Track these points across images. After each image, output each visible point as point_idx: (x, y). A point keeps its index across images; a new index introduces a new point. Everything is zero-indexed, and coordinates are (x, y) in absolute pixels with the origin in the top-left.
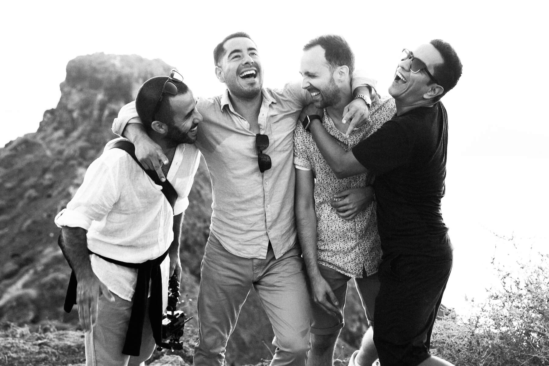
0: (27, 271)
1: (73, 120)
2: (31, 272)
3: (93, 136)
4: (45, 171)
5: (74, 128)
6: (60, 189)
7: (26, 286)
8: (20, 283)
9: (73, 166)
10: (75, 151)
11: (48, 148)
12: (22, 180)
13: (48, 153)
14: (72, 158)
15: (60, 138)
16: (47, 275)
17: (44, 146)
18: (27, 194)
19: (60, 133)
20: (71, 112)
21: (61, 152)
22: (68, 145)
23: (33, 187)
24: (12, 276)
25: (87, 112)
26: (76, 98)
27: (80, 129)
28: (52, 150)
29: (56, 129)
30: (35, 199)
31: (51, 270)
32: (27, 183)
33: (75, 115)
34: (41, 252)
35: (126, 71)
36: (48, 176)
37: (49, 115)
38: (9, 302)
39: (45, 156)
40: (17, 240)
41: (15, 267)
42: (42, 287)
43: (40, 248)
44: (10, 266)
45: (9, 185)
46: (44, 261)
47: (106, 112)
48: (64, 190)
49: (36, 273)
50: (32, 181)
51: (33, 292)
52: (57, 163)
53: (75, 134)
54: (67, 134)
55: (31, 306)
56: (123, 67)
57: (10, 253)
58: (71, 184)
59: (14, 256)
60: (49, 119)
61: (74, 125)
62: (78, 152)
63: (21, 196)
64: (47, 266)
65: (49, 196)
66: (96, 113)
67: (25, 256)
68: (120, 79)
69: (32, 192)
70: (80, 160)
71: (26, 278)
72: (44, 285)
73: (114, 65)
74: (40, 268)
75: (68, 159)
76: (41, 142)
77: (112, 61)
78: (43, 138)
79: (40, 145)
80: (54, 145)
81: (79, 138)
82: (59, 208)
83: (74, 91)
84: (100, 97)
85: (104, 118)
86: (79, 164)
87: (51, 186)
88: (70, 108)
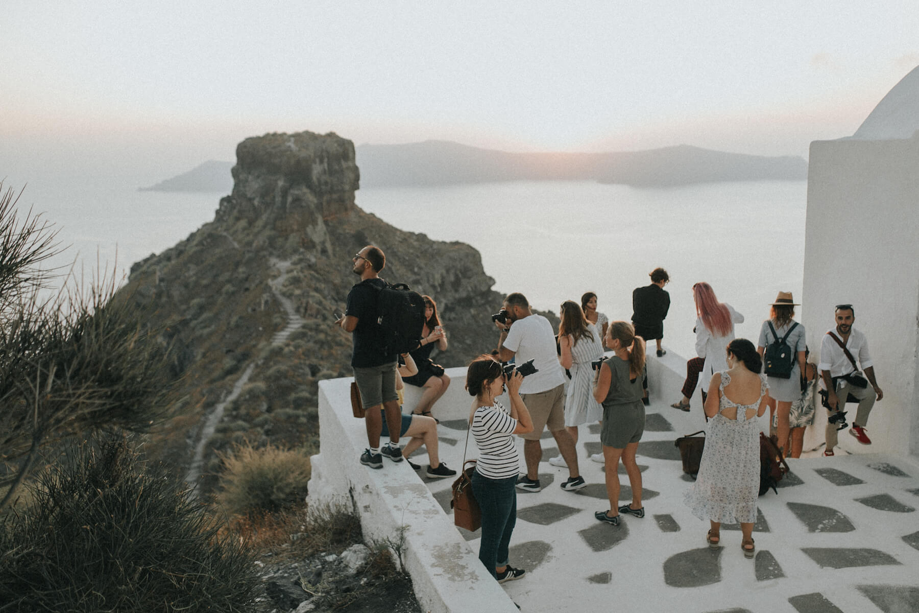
0: (248, 365)
1: (255, 209)
2: (252, 365)
3: (278, 224)
4: (237, 265)
5: (258, 216)
6: (257, 281)
7: (251, 379)
8: (245, 378)
9: (264, 256)
10: (264, 242)
11: (234, 240)
12: (217, 275)
13: (236, 245)
14: (262, 248)
15: (244, 229)
16: (269, 368)
17: (231, 238)
18: (224, 289)
19: (243, 223)
20: (250, 200)
21: (249, 244)
22: (256, 235)
23: (229, 281)
24: (233, 371)
25: (268, 199)
26: (254, 185)
27: (264, 217)
28: (240, 242)
29: (238, 219)
30: (233, 293)
31: (272, 363)
32: (221, 279)
33: (256, 202)
35: (304, 153)
36: (241, 269)
37: (225, 204)
38: (241, 395)
39: (234, 249)
40: (228, 336)
41: (234, 363)
42: (267, 379)
43: (253, 342)
44: (228, 362)
45: (204, 282)
46: (263, 354)
47: (290, 199)
48: (261, 283)
49: (257, 366)
50: (226, 275)
51: (261, 385)
52: (247, 256)
53: (260, 223)
54: (251, 223)
55: (263, 398)
56: (300, 151)
57: (225, 350)
58: (268, 276)
59: (228, 352)
60: (226, 207)
61: (257, 213)
62: (267, 241)
63: (219, 292)
64: (267, 360)
65: (247, 289)
66: (278, 199)
67: (239, 351)
68: (298, 162)
69: (229, 287)
70: (270, 249)
71: (249, 372)
72: (270, 377)
73: (289, 148)
74: (260, 362)
75: (258, 251)
76: (225, 234)
79: (225, 237)
80: (240, 236)
81: (264, 227)
82: (263, 302)
83: (250, 178)
84: (281, 183)
85: (288, 205)
86: (271, 254)
87: (246, 279)
88: (249, 195)
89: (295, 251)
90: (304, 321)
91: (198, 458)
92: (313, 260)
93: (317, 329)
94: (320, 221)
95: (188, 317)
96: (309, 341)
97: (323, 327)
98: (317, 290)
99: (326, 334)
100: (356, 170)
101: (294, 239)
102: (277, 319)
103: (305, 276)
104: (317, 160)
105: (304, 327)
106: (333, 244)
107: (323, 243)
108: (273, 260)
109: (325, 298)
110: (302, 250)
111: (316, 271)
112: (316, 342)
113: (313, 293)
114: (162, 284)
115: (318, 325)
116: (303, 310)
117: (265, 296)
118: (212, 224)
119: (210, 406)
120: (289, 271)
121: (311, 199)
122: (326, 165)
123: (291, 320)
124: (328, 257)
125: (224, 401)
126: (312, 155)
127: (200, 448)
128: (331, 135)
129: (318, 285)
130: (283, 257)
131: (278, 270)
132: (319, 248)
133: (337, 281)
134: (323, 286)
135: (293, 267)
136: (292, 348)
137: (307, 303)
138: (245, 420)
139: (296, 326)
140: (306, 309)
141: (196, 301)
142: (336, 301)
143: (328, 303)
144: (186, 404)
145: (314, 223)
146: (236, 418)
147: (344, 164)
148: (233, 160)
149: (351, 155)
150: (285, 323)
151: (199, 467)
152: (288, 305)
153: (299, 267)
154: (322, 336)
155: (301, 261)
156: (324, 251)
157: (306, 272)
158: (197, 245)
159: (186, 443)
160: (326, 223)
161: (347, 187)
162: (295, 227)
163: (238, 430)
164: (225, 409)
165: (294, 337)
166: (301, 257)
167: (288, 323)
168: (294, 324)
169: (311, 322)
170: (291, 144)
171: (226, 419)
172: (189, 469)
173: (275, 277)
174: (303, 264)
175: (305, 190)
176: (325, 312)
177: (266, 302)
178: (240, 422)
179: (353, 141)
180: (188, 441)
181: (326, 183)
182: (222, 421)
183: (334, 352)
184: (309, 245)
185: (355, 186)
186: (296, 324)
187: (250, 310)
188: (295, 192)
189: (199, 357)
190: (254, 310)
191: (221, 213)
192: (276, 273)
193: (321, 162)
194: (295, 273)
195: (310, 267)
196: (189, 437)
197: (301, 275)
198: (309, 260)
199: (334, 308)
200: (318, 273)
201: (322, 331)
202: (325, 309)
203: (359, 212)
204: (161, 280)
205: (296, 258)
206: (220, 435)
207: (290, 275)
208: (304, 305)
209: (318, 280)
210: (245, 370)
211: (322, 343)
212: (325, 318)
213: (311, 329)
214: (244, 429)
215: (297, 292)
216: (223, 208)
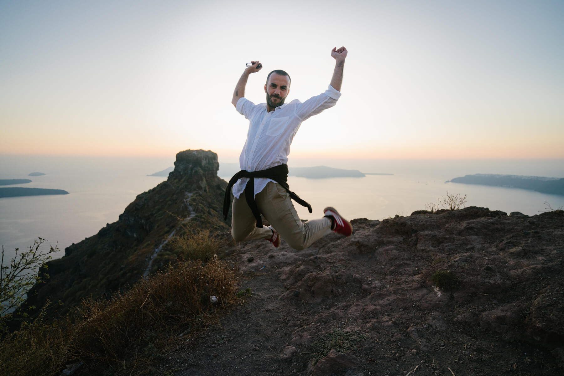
0: (173, 230)
1: (181, 175)
2: (175, 230)
3: (189, 180)
4: (173, 194)
8: (172, 235)
9: (183, 191)
10: (184, 186)
11: (173, 186)
12: (165, 198)
13: (174, 188)
14: (183, 189)
15: (177, 182)
18: (168, 203)
19: (177, 180)
20: (180, 172)
21: (178, 187)
22: (181, 184)
23: (170, 200)
24: (168, 232)
25: (186, 172)
26: (182, 167)
27: (184, 178)
29: (175, 179)
30: (171, 204)
33: (182, 173)
34: (177, 223)
35: (199, 156)
36: (174, 196)
37: (171, 174)
38: (169, 241)
39: (172, 189)
41: (169, 229)
44: (166, 229)
45: (161, 200)
46: (180, 226)
47: (193, 171)
48: (181, 200)
49: (177, 230)
50: (169, 198)
53: (183, 180)
54: (179, 180)
56: (198, 155)
58: (184, 198)
59: (167, 225)
61: (182, 177)
63: (166, 204)
64: (181, 228)
65: (176, 203)
66: (189, 172)
67: (171, 225)
68: (197, 159)
69: (170, 202)
70: (186, 189)
71: (173, 232)
73: (194, 154)
74: (178, 229)
75: (181, 190)
76: (170, 184)
77: (194, 153)
78: (171, 183)
80: (175, 185)
82: (181, 207)
83: (180, 165)
84: (190, 166)
85: (193, 173)
86: (186, 191)
87: (176, 200)
88: (179, 171)
89: (195, 190)
90: (196, 214)
91: (150, 266)
92: (201, 193)
93: (201, 217)
94: (204, 180)
95: (154, 213)
96: (197, 221)
97: (203, 216)
98: (202, 203)
99: (205, 219)
100: (218, 164)
101: (194, 186)
102: (186, 213)
103: (198, 198)
104: (204, 159)
105: (196, 216)
106: (209, 188)
107: (205, 187)
108: (186, 193)
109: (204, 206)
110: (197, 189)
111: (202, 197)
112: (200, 222)
113: (200, 204)
114: (145, 201)
115: (202, 216)
116: (196, 210)
117: (182, 205)
118: (166, 181)
119: (157, 246)
120: (192, 196)
121: (201, 172)
122: (207, 161)
123: (191, 213)
124: (207, 193)
125: (163, 244)
126: (203, 157)
127: (151, 262)
128: (209, 151)
129: (202, 202)
130: (190, 192)
131: (188, 196)
132: (204, 189)
133: (210, 201)
134: (204, 202)
135: (193, 195)
136: (191, 224)
137: (198, 208)
138: (170, 251)
139: (193, 216)
140: (197, 210)
141: (157, 207)
142: (209, 208)
143: (205, 208)
144: (148, 245)
145: (202, 180)
146: (167, 250)
147: (214, 161)
148: (175, 160)
149: (216, 158)
150: (189, 214)
151: (149, 270)
152: (191, 208)
153: (196, 195)
154: (203, 220)
155: (196, 193)
156: (205, 190)
157: (198, 197)
158: (159, 188)
159: (146, 260)
160: (207, 181)
161: (215, 169)
162: (195, 181)
163: (166, 255)
164: (163, 247)
165: (192, 219)
166: (197, 192)
167: (190, 215)
168: (192, 215)
169: (199, 214)
170: (195, 153)
171: (162, 251)
172: (145, 271)
173: (186, 198)
174: (197, 195)
175: (199, 168)
176: (204, 211)
177: (182, 207)
178: (168, 252)
179: (217, 154)
180: (146, 259)
181: (207, 167)
182: (161, 251)
183: (207, 226)
184: (200, 188)
185: (218, 169)
186: (193, 215)
187: (176, 210)
188: (196, 169)
189: (156, 227)
190: (178, 210)
191: (170, 177)
192: (187, 197)
193: (206, 159)
194: (194, 197)
195: (200, 195)
196: (147, 258)
197: (196, 198)
198: (199, 193)
199: (208, 210)
200: (203, 198)
201: (203, 218)
202: (205, 210)
203: (218, 178)
204: (145, 200)
205: (195, 192)
206: (159, 257)
207: (192, 198)
208: (197, 208)
209: (202, 200)
210: (172, 232)
211: (203, 222)
212: (204, 213)
213: (199, 217)
214: (169, 255)
215: (194, 204)
216: (170, 176)
